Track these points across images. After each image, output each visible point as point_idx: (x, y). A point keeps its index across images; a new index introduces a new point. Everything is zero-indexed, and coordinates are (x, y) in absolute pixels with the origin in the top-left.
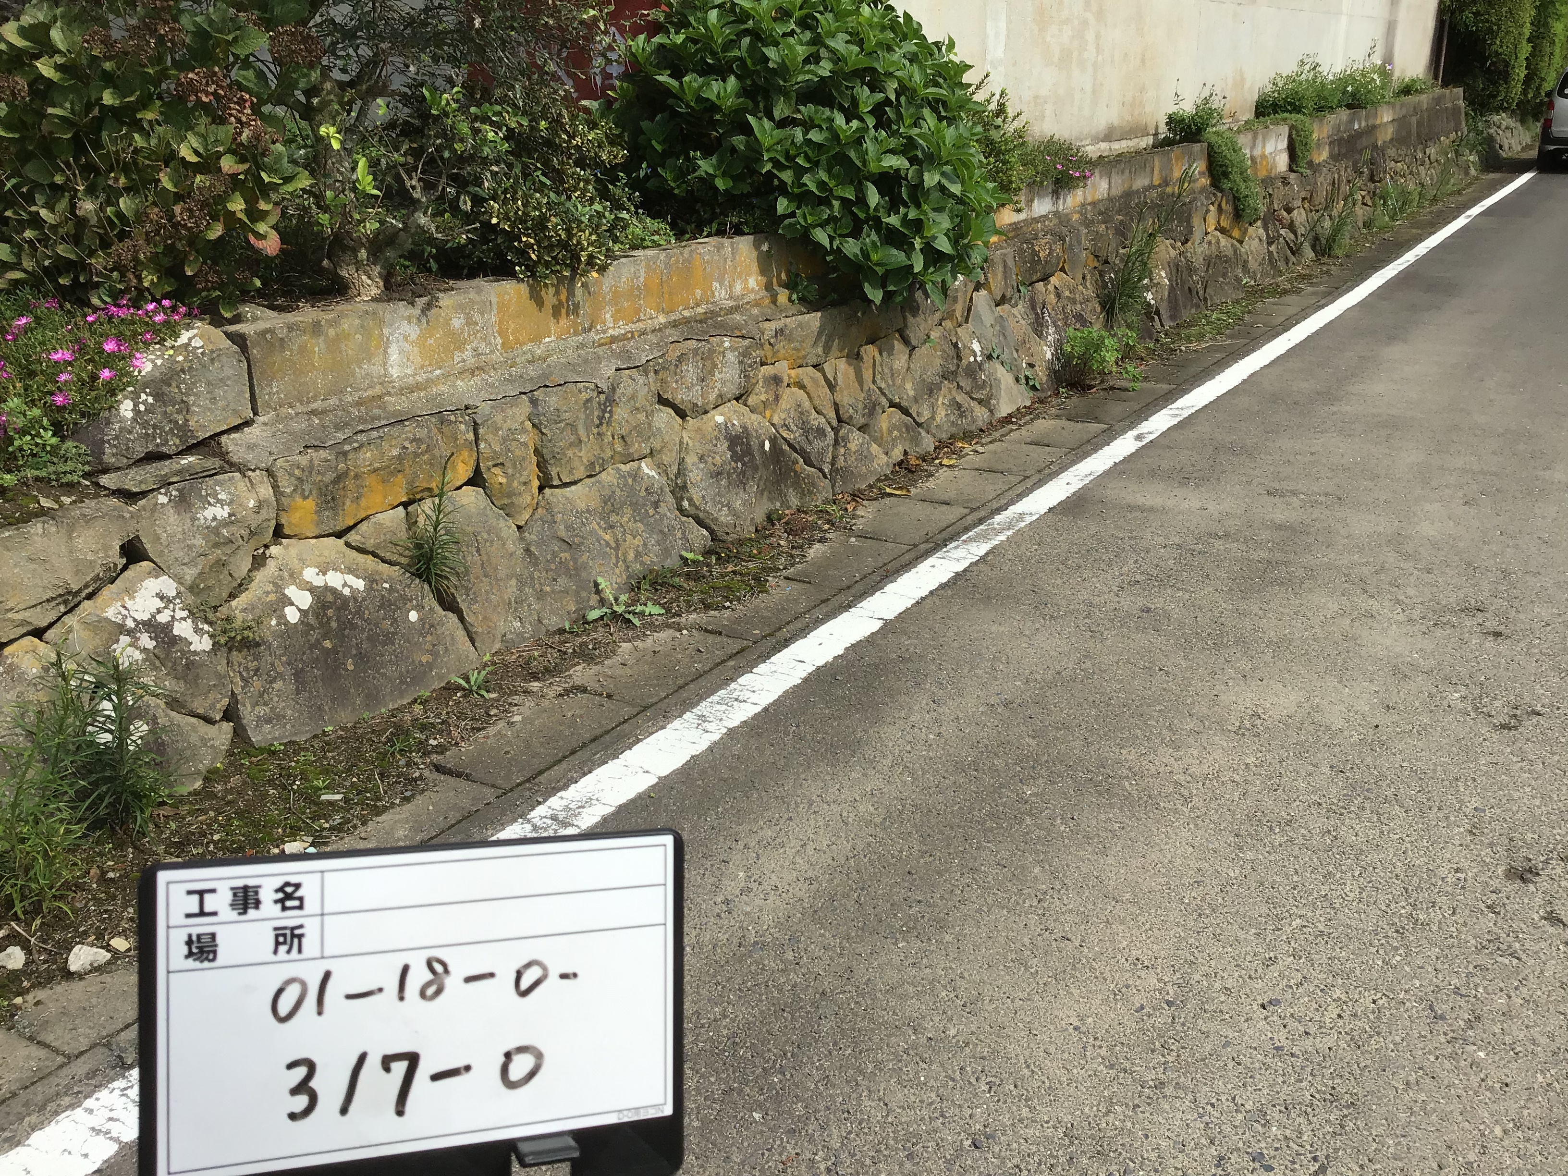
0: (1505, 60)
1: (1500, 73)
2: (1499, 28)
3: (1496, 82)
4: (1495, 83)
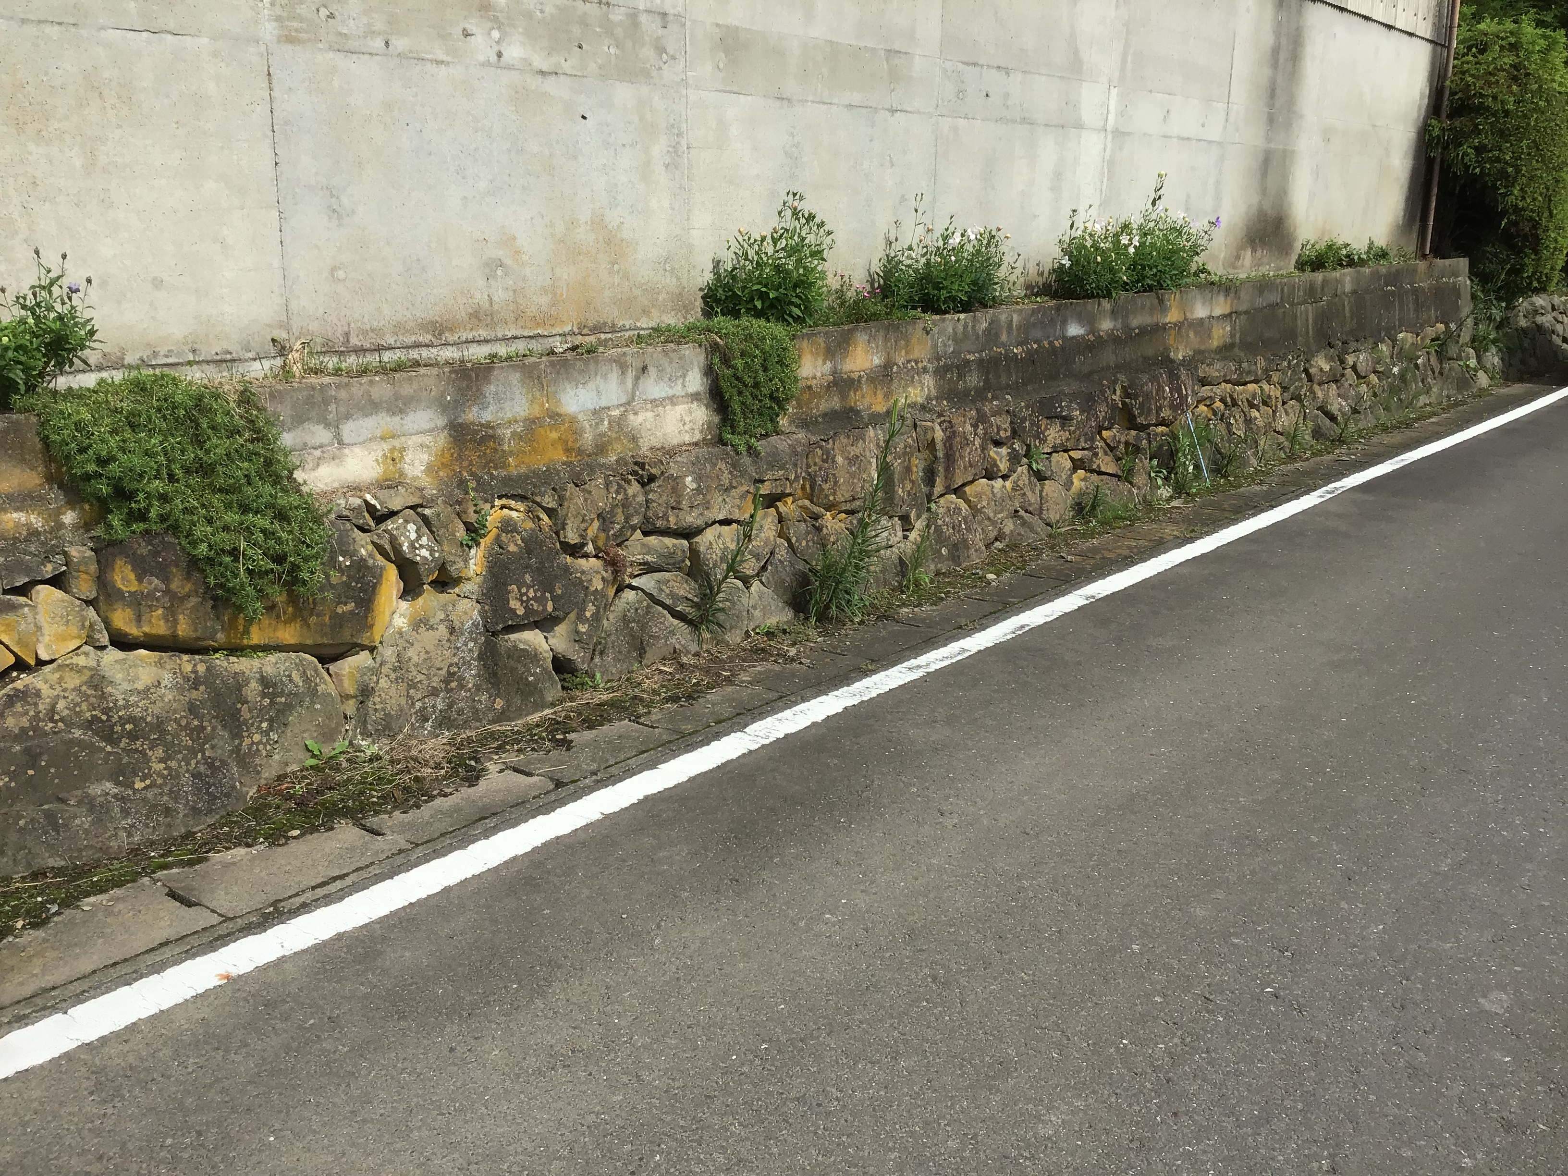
0: (1531, 219)
1: (1525, 237)
2: (1518, 171)
3: (1521, 251)
4: (1519, 252)
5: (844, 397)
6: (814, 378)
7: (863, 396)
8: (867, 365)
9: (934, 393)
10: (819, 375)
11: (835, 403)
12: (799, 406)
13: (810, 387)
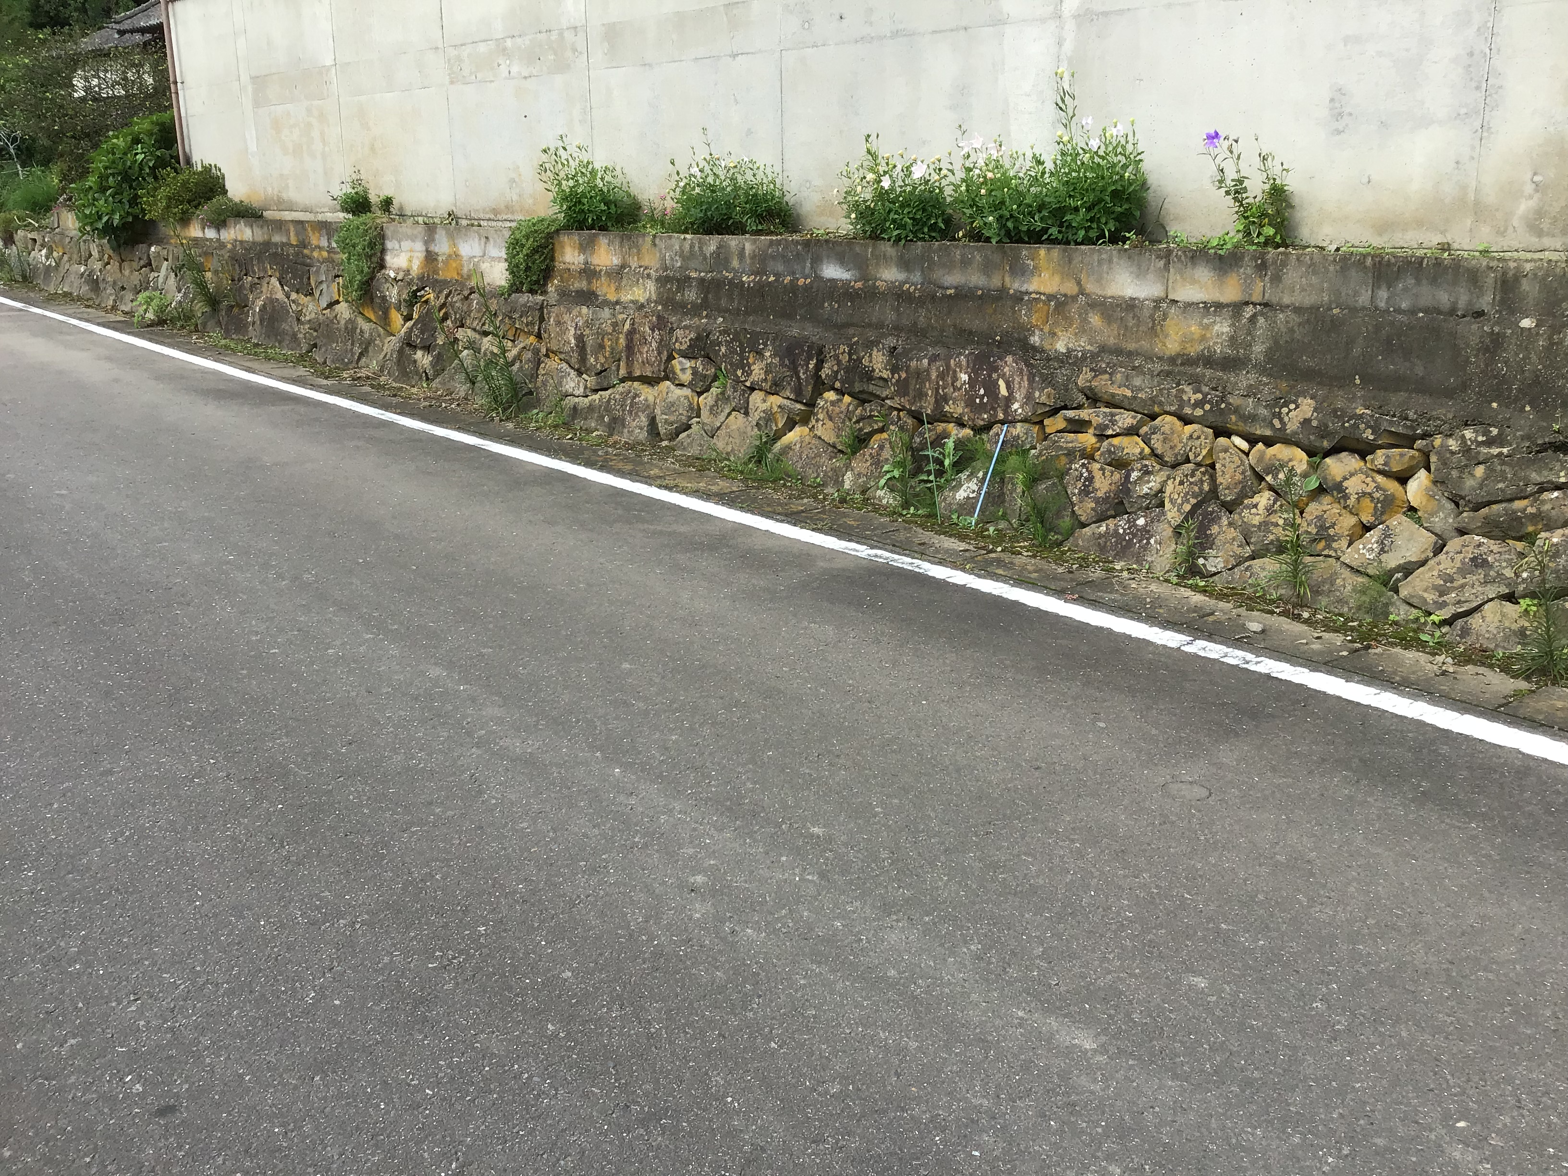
5: (590, 283)
6: (573, 264)
7: (601, 285)
8: (608, 263)
9: (654, 297)
10: (576, 262)
11: (583, 285)
12: (562, 281)
13: (569, 270)
